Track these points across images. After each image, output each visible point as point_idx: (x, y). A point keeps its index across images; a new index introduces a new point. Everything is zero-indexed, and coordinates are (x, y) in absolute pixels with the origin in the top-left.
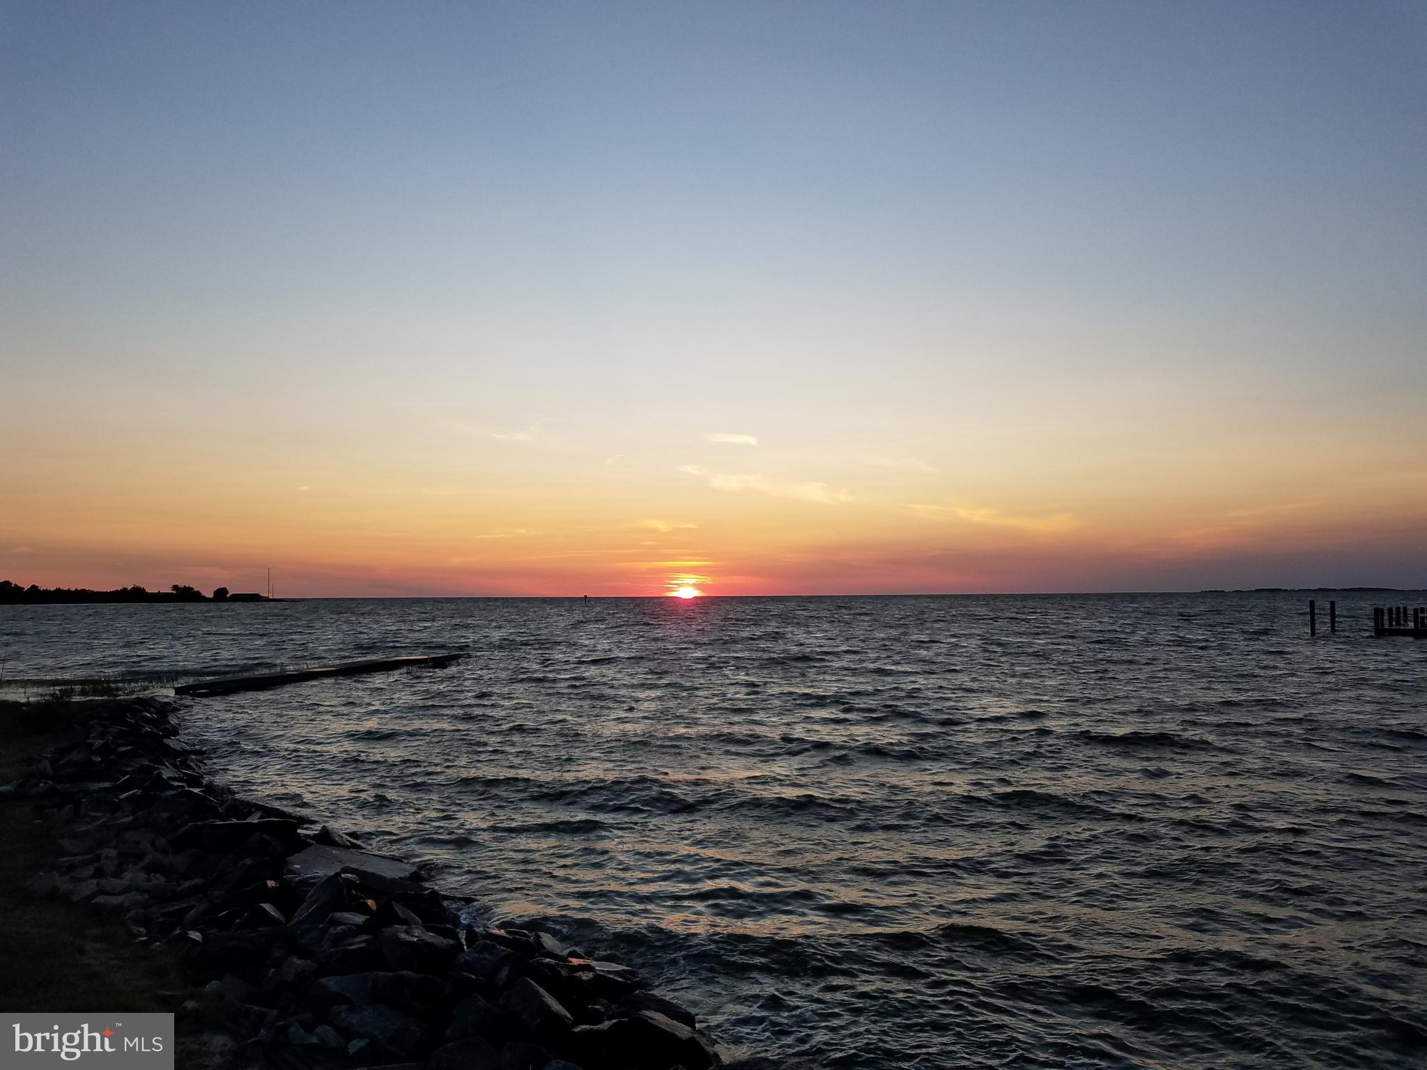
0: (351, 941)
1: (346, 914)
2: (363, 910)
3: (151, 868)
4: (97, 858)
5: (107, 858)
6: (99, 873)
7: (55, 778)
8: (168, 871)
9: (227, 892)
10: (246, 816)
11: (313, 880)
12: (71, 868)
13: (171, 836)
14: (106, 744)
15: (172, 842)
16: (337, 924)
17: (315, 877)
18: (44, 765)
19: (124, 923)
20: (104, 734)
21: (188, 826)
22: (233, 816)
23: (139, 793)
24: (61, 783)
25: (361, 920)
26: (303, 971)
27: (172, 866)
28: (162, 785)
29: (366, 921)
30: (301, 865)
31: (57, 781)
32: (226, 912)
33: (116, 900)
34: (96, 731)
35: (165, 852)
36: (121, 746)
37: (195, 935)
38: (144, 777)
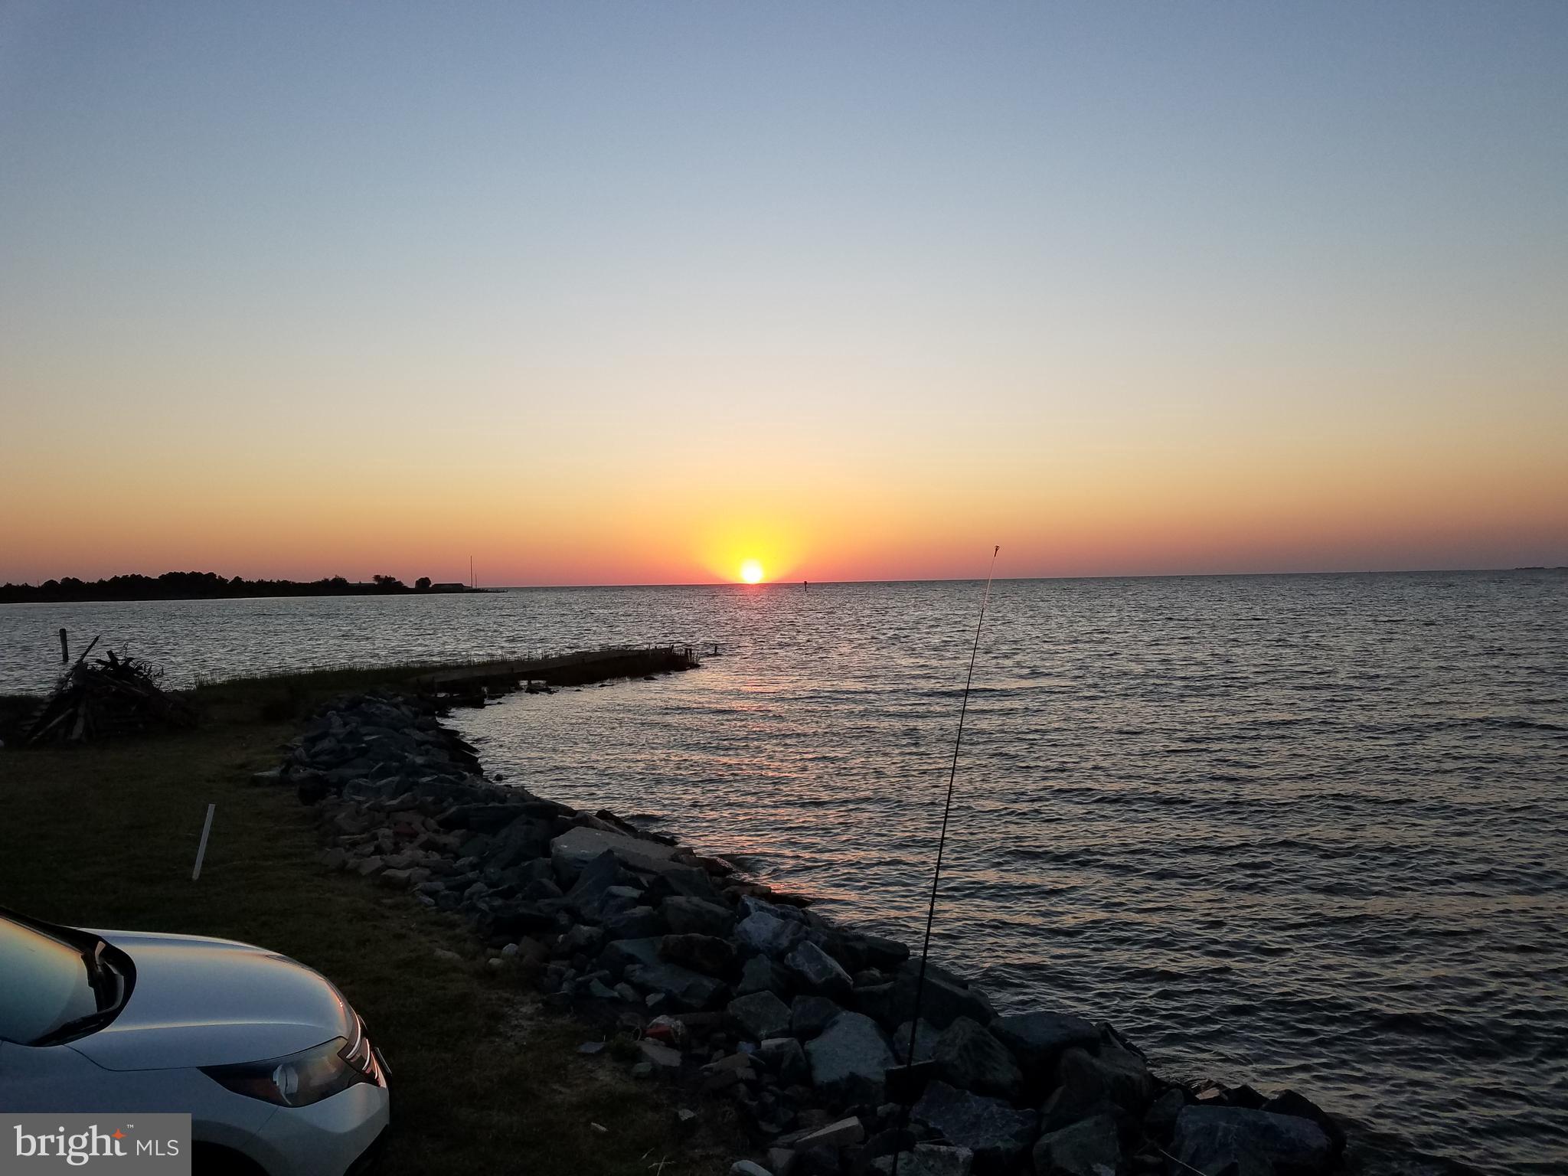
0: (633, 911)
1: (622, 888)
2: (637, 884)
3: (428, 846)
4: (375, 837)
5: (385, 836)
6: (379, 850)
7: (310, 765)
8: (442, 849)
9: (503, 869)
10: (503, 800)
11: (584, 859)
12: (354, 844)
13: (440, 817)
14: (351, 733)
15: (441, 824)
16: (615, 896)
17: (586, 855)
18: (300, 752)
19: (413, 895)
20: (345, 724)
21: (453, 809)
22: (493, 800)
23: (397, 779)
24: (319, 769)
25: (635, 893)
26: (591, 937)
27: (445, 845)
28: (417, 771)
29: (641, 895)
30: (569, 845)
31: (315, 768)
32: (506, 886)
33: (403, 874)
34: (337, 721)
35: (436, 832)
36: (366, 735)
37: (483, 906)
38: (397, 764)
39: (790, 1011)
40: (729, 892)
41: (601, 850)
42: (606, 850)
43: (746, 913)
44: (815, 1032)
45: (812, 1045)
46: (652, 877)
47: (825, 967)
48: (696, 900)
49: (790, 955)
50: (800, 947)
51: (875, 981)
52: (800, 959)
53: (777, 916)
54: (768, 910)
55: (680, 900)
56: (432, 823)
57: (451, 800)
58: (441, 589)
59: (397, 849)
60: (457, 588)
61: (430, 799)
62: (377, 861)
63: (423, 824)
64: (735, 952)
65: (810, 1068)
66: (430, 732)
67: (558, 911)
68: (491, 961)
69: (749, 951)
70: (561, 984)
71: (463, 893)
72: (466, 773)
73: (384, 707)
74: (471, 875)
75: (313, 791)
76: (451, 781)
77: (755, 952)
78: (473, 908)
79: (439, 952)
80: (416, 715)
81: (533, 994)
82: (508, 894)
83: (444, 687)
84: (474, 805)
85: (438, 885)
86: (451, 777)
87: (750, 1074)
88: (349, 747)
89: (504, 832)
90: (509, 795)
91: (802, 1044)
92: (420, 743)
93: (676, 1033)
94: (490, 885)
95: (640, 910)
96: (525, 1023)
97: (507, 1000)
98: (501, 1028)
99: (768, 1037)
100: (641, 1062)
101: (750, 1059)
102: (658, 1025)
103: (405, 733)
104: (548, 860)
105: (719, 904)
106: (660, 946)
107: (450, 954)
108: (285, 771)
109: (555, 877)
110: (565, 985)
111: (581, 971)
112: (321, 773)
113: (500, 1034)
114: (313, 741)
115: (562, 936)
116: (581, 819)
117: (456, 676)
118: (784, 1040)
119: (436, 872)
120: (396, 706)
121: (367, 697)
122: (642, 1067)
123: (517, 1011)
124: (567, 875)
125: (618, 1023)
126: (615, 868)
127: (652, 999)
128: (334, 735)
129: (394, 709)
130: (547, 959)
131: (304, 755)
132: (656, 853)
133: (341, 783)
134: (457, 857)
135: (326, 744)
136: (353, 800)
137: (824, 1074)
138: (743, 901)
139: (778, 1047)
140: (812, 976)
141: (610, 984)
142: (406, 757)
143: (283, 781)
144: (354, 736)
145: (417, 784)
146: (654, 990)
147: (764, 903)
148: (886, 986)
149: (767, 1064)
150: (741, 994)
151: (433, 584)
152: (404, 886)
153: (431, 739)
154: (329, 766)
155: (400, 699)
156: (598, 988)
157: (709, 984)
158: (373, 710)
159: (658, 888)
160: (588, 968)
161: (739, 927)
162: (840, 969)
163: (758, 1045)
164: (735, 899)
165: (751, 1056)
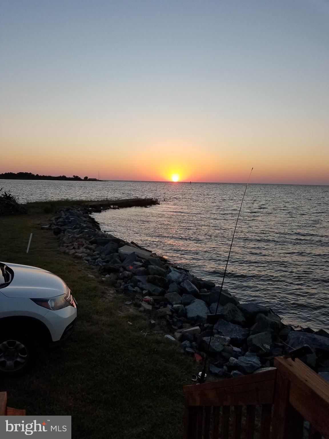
0: (140, 269)
1: (137, 262)
2: (141, 262)
7: (57, 225)
8: (90, 249)
9: (106, 255)
10: (106, 237)
11: (127, 254)
12: (68, 246)
13: (90, 241)
14: (67, 217)
15: (90, 242)
16: (135, 264)
17: (127, 253)
18: (54, 221)
19: (83, 260)
20: (66, 215)
21: (93, 239)
22: (104, 237)
23: (79, 230)
24: (59, 226)
25: (141, 264)
26: (128, 275)
27: (91, 248)
28: (84, 228)
29: (142, 265)
30: (123, 250)
31: (58, 226)
32: (106, 260)
33: (80, 255)
34: (63, 214)
35: (89, 244)
36: (71, 218)
37: (101, 264)
38: (79, 226)
39: (181, 298)
40: (166, 266)
41: (132, 252)
42: (133, 252)
43: (170, 271)
44: (189, 304)
45: (187, 307)
46: (145, 260)
47: (192, 287)
48: (157, 267)
49: (182, 283)
50: (185, 281)
51: (205, 292)
52: (185, 285)
53: (179, 273)
54: (177, 271)
55: (153, 266)
56: (88, 242)
57: (93, 236)
58: (90, 180)
59: (79, 248)
60: (95, 180)
61: (87, 236)
62: (73, 251)
63: (85, 242)
64: (167, 281)
65: (186, 313)
66: (87, 218)
67: (120, 267)
68: (103, 279)
69: (171, 281)
70: (121, 286)
71: (95, 261)
72: (97, 230)
73: (75, 211)
74: (98, 256)
75: (57, 232)
76: (93, 231)
77: (173, 282)
78: (98, 265)
79: (89, 275)
80: (84, 213)
81: (113, 288)
82: (107, 262)
83: (91, 206)
84: (98, 238)
85: (89, 258)
86: (93, 230)
87: (170, 313)
88: (67, 221)
89: (106, 246)
90: (107, 236)
91: (185, 306)
92: (85, 221)
93: (151, 301)
94: (102, 259)
95: (142, 269)
96: (111, 295)
97: (107, 289)
98: (105, 296)
99: (176, 304)
100: (141, 307)
101: (171, 310)
102: (146, 299)
103: (81, 218)
104: (118, 254)
105: (163, 268)
106: (147, 278)
107: (92, 276)
108: (50, 226)
109: (119, 258)
110: (122, 286)
111: (126, 283)
112: (59, 227)
113: (105, 297)
114: (57, 219)
115: (121, 274)
116: (127, 244)
117: (94, 204)
118: (180, 305)
119: (89, 255)
120: (79, 211)
121: (71, 208)
122: (142, 309)
123: (109, 292)
124: (123, 258)
125: (135, 297)
126: (135, 257)
127: (144, 292)
128: (62, 217)
129: (78, 212)
130: (117, 279)
131: (55, 222)
132: (147, 254)
133: (64, 231)
134: (94, 251)
135: (61, 220)
136: (67, 235)
137: (190, 315)
138: (170, 268)
139: (178, 307)
140: (188, 289)
141: (133, 287)
142: (81, 224)
143: (49, 229)
144: (67, 218)
145: (84, 231)
146: (145, 290)
147: (175, 269)
148: (208, 293)
149: (175, 311)
150: (168, 292)
151: (88, 178)
152: (80, 258)
153: (88, 220)
154: (61, 226)
155: (80, 209)
156: (130, 288)
157: (160, 289)
158: (73, 211)
159: (147, 263)
160: (128, 283)
161: (168, 275)
162: (195, 288)
163: (173, 306)
164: (167, 268)
165: (171, 309)
